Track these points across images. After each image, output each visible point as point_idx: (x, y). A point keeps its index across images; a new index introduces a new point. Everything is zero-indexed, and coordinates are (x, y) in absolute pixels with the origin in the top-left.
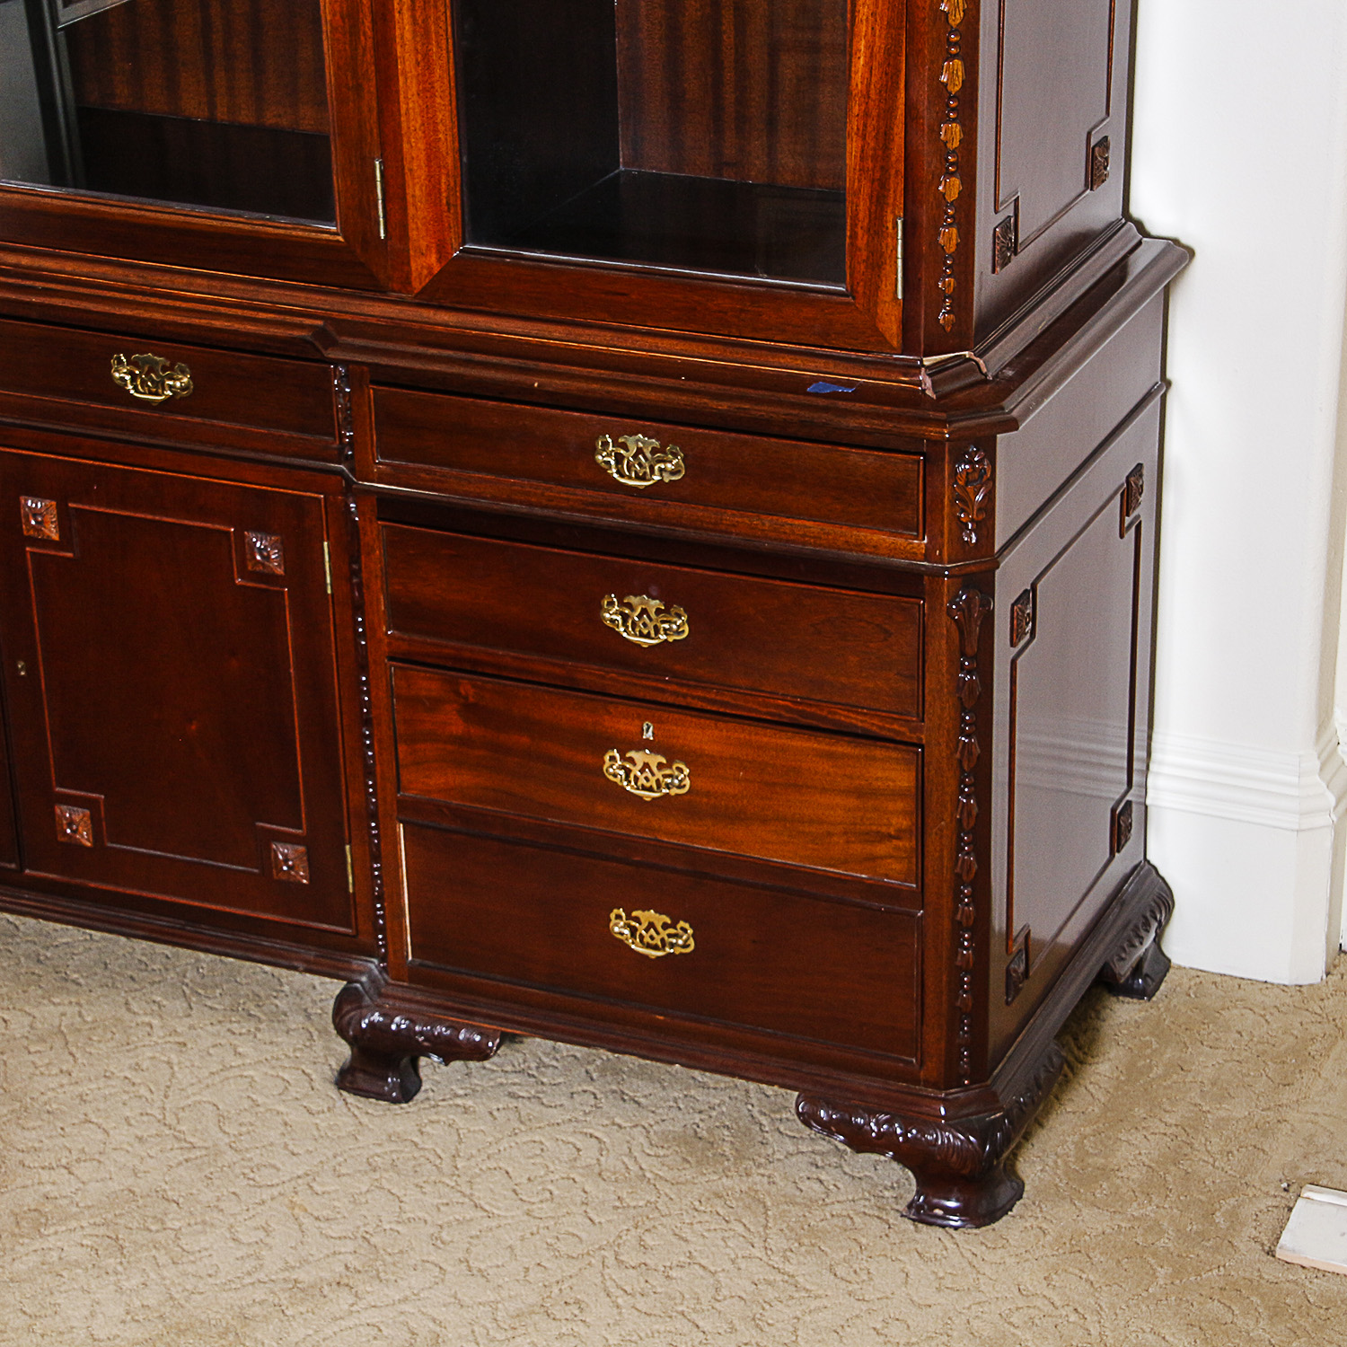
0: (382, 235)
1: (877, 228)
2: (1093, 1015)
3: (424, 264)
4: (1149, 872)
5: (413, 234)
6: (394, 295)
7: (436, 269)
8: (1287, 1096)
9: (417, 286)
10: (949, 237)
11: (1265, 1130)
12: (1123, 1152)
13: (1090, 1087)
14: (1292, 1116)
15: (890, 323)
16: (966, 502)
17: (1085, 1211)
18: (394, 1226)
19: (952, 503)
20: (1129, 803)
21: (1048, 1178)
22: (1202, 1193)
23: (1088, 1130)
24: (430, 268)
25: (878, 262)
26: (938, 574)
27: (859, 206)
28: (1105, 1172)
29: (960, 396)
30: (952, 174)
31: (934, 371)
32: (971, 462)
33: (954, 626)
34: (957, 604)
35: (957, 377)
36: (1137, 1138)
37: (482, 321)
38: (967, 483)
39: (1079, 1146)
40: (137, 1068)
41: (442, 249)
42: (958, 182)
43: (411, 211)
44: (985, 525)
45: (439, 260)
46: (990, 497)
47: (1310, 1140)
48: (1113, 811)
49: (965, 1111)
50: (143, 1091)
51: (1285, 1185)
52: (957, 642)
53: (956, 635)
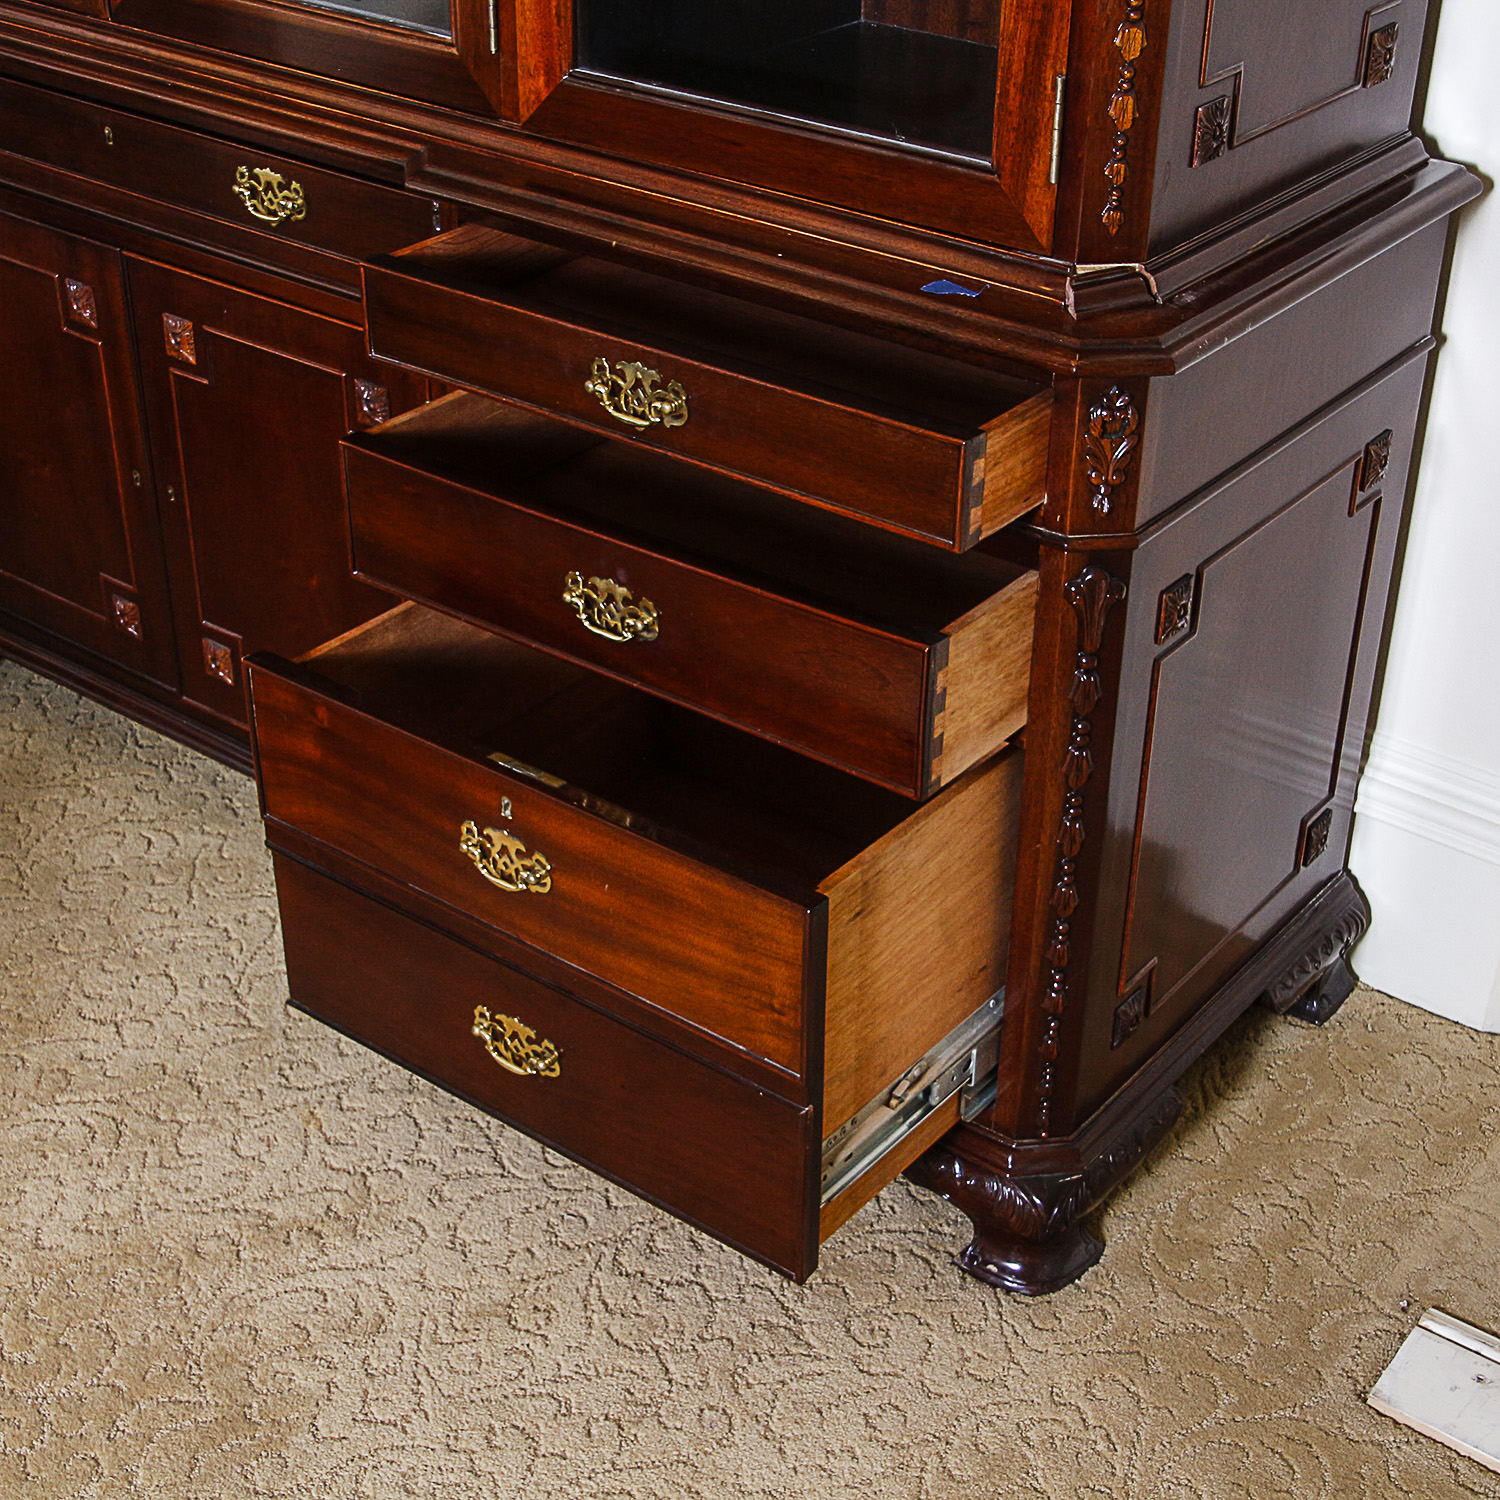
0: (493, 50)
1: (1033, 88)
2: (1251, 1035)
3: (532, 88)
4: (1346, 884)
5: (521, 50)
6: (503, 123)
7: (544, 95)
8: (1440, 1180)
9: (525, 113)
10: (1122, 109)
11: (1402, 1225)
12: (1232, 1221)
13: (1219, 1129)
14: (1440, 1207)
15: (1040, 216)
16: (1100, 460)
17: (1162, 1296)
18: (401, 1167)
19: (1082, 460)
20: (1328, 812)
21: (1133, 1244)
22: (1305, 1297)
23: (1198, 1187)
24: (538, 93)
25: (1030, 133)
26: (1056, 545)
27: (1012, 55)
28: (1204, 1247)
29: (1110, 320)
30: (1134, 23)
31: (1083, 284)
32: (1111, 408)
33: (1072, 613)
34: (1077, 587)
35: (1114, 294)
36: (1250, 1206)
37: (586, 162)
38: (1103, 435)
39: (1184, 1204)
40: (241, 921)
41: (550, 72)
42: (1139, 35)
43: (519, 21)
44: (1124, 491)
45: (547, 84)
46: (1134, 453)
47: (1451, 1243)
48: (1303, 822)
49: (1036, 1167)
50: (234, 950)
51: (1404, 1304)
52: (1074, 633)
53: (1073, 623)
